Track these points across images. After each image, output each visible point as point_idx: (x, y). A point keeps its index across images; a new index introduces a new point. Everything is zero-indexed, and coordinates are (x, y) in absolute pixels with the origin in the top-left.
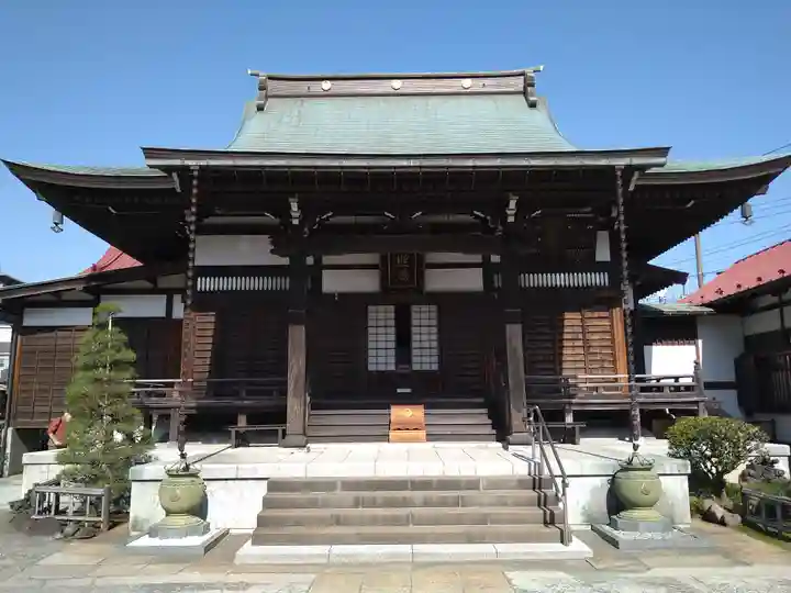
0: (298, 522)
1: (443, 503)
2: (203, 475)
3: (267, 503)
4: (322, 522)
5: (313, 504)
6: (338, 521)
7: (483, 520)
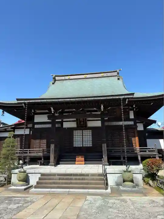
0: (46, 183)
1: (79, 179)
2: (27, 172)
3: (40, 179)
4: (51, 183)
5: (50, 179)
6: (54, 183)
7: (88, 184)
